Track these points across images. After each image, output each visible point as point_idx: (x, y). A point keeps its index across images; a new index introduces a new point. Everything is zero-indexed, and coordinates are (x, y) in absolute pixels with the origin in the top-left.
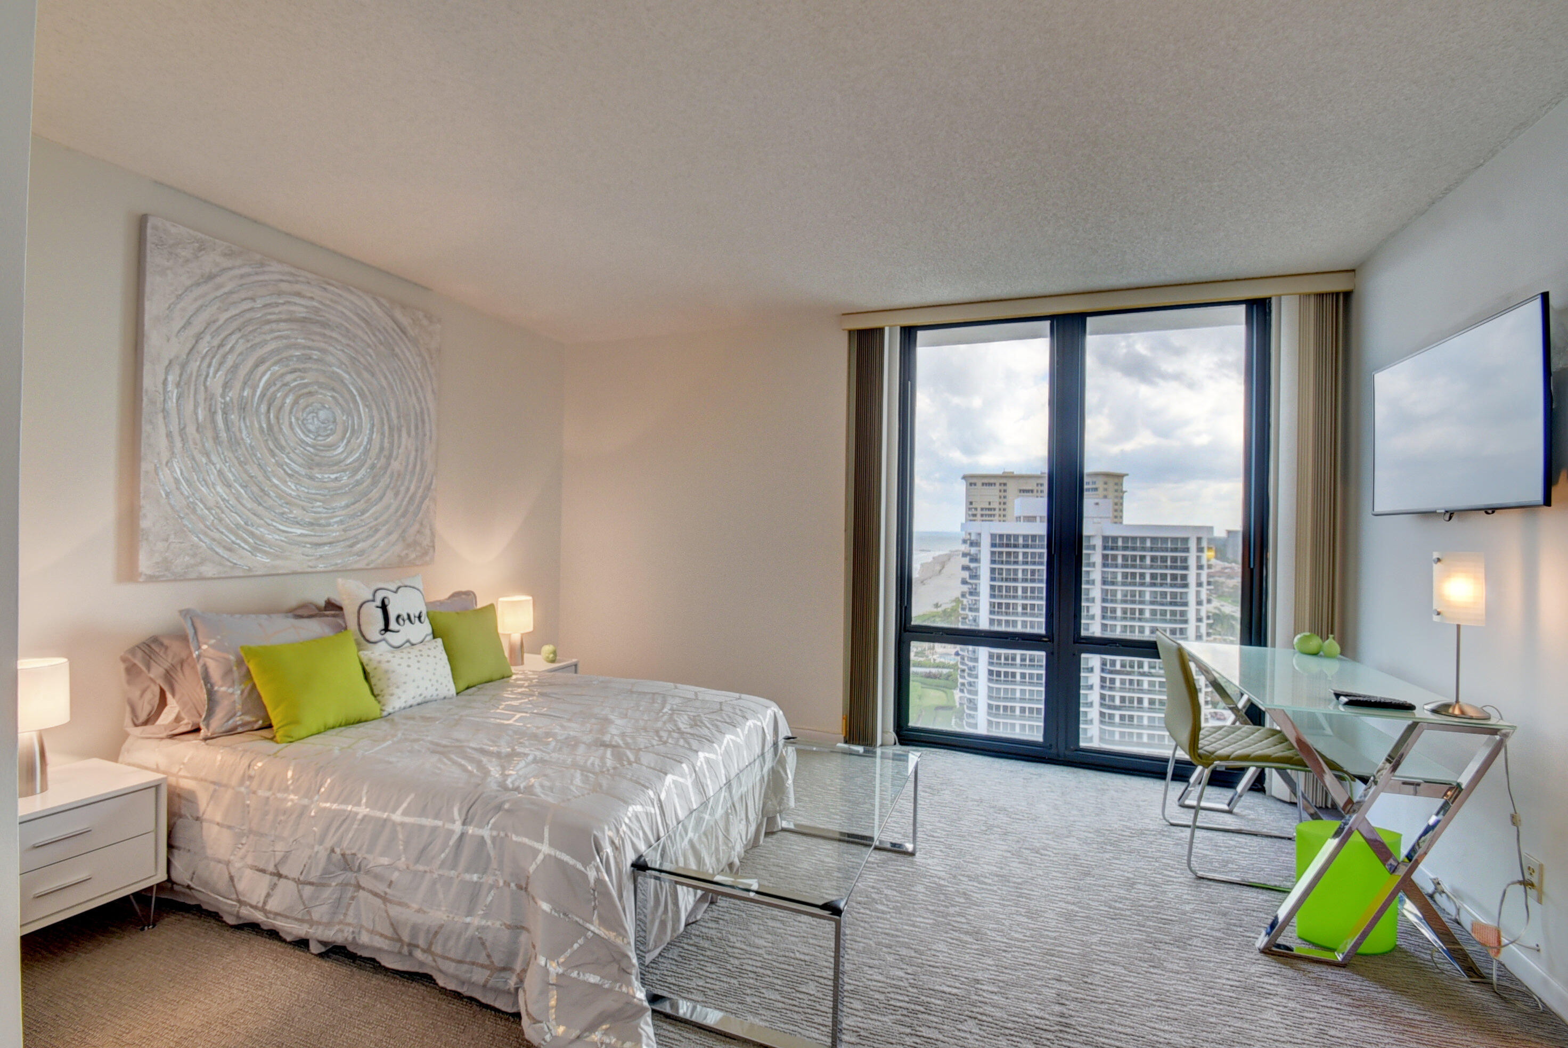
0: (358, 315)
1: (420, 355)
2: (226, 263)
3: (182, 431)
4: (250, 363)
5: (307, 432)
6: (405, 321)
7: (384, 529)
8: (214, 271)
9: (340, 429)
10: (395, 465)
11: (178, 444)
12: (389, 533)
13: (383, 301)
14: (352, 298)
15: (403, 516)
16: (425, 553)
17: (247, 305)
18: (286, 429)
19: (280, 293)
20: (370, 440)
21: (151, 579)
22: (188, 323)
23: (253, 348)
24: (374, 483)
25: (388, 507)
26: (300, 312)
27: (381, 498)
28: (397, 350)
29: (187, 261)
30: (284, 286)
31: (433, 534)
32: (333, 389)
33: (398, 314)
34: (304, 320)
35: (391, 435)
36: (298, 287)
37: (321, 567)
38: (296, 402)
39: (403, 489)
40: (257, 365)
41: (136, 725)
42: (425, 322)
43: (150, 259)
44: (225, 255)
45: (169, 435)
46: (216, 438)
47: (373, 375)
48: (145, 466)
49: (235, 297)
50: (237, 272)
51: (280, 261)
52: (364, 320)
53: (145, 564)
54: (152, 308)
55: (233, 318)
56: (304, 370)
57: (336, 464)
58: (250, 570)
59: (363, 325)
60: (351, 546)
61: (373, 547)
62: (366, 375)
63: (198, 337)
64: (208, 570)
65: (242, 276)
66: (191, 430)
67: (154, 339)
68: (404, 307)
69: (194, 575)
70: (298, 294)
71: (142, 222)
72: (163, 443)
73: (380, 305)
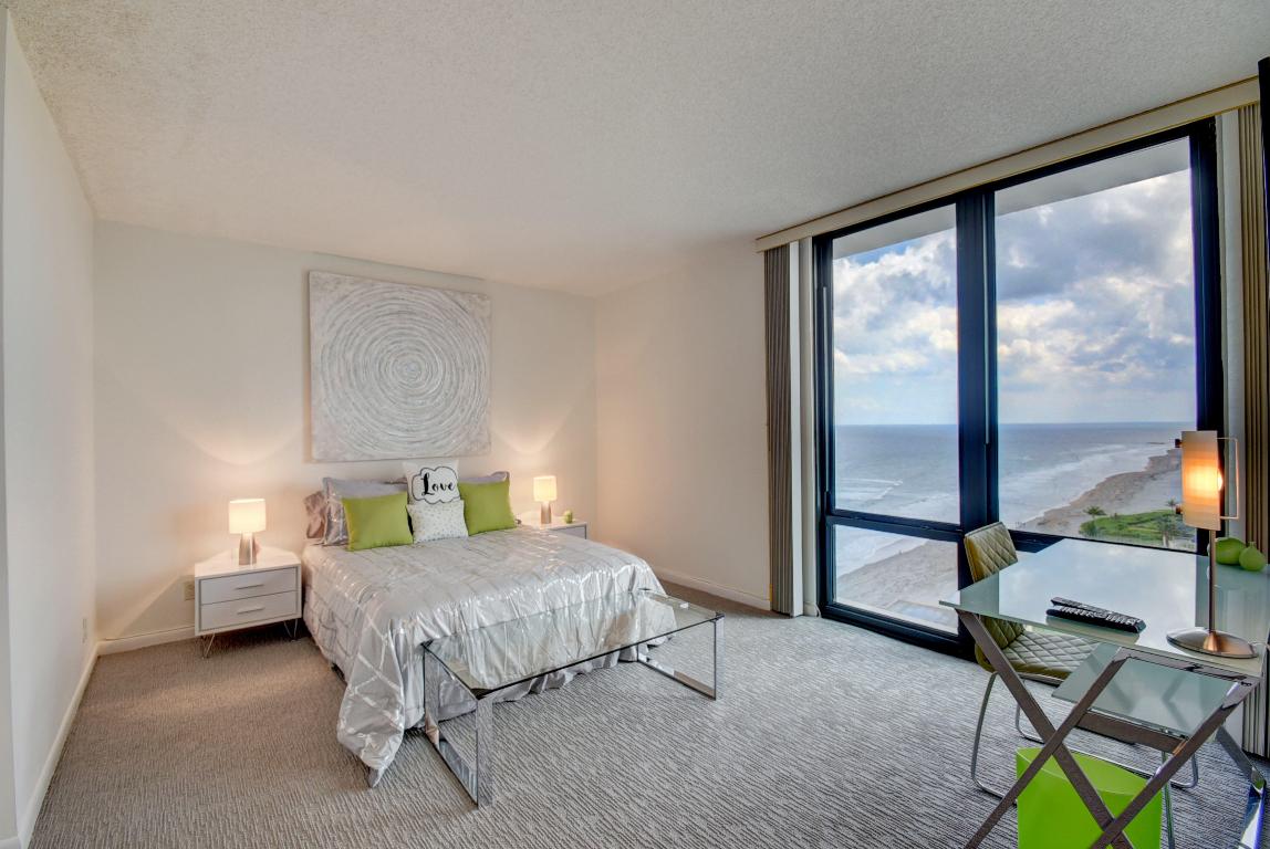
0: (433, 304)
1: (475, 322)
2: (351, 288)
3: (332, 382)
4: (368, 341)
5: (403, 377)
6: (464, 302)
7: (455, 432)
8: (347, 293)
9: (424, 373)
10: (461, 392)
11: (330, 391)
12: (459, 435)
13: (448, 292)
14: (429, 294)
15: (468, 423)
16: (484, 447)
17: (366, 309)
18: (391, 376)
19: (384, 299)
20: (443, 380)
21: (319, 461)
22: (333, 324)
23: (371, 332)
24: (447, 405)
25: (457, 418)
26: (396, 308)
27: (452, 414)
28: (459, 321)
29: (332, 291)
30: (386, 295)
31: (490, 436)
32: (419, 351)
33: (459, 298)
34: (399, 313)
35: (458, 373)
36: (395, 294)
37: (414, 456)
38: (396, 361)
39: (466, 407)
40: (372, 342)
41: (309, 537)
42: (478, 300)
43: (312, 294)
44: (352, 284)
45: (326, 385)
46: (351, 385)
47: (444, 338)
48: (314, 402)
49: (358, 306)
50: (359, 292)
51: (382, 281)
52: (437, 306)
53: (315, 454)
54: (314, 320)
55: (357, 318)
56: (400, 342)
57: (421, 395)
58: (371, 456)
59: (436, 309)
60: (433, 443)
61: (448, 443)
62: (439, 339)
63: (339, 332)
64: (349, 457)
65: (362, 294)
66: (337, 381)
67: (316, 336)
68: (463, 293)
69: (341, 459)
70: (394, 298)
71: (307, 276)
72: (322, 390)
73: (448, 296)
